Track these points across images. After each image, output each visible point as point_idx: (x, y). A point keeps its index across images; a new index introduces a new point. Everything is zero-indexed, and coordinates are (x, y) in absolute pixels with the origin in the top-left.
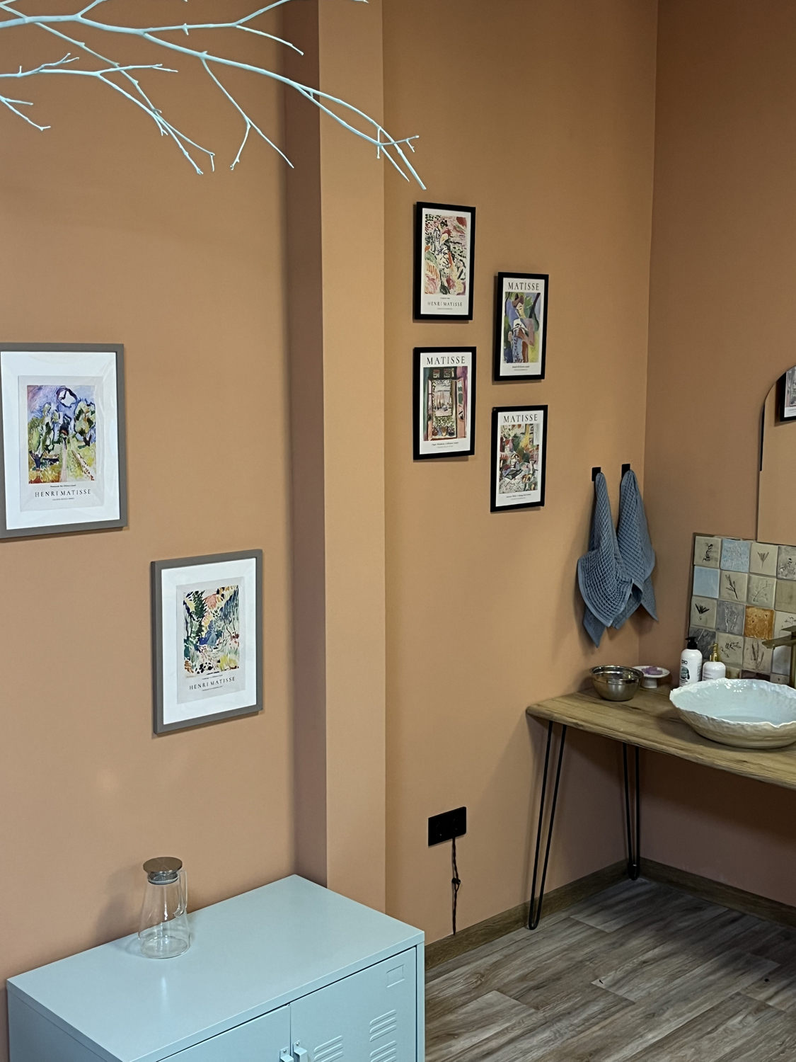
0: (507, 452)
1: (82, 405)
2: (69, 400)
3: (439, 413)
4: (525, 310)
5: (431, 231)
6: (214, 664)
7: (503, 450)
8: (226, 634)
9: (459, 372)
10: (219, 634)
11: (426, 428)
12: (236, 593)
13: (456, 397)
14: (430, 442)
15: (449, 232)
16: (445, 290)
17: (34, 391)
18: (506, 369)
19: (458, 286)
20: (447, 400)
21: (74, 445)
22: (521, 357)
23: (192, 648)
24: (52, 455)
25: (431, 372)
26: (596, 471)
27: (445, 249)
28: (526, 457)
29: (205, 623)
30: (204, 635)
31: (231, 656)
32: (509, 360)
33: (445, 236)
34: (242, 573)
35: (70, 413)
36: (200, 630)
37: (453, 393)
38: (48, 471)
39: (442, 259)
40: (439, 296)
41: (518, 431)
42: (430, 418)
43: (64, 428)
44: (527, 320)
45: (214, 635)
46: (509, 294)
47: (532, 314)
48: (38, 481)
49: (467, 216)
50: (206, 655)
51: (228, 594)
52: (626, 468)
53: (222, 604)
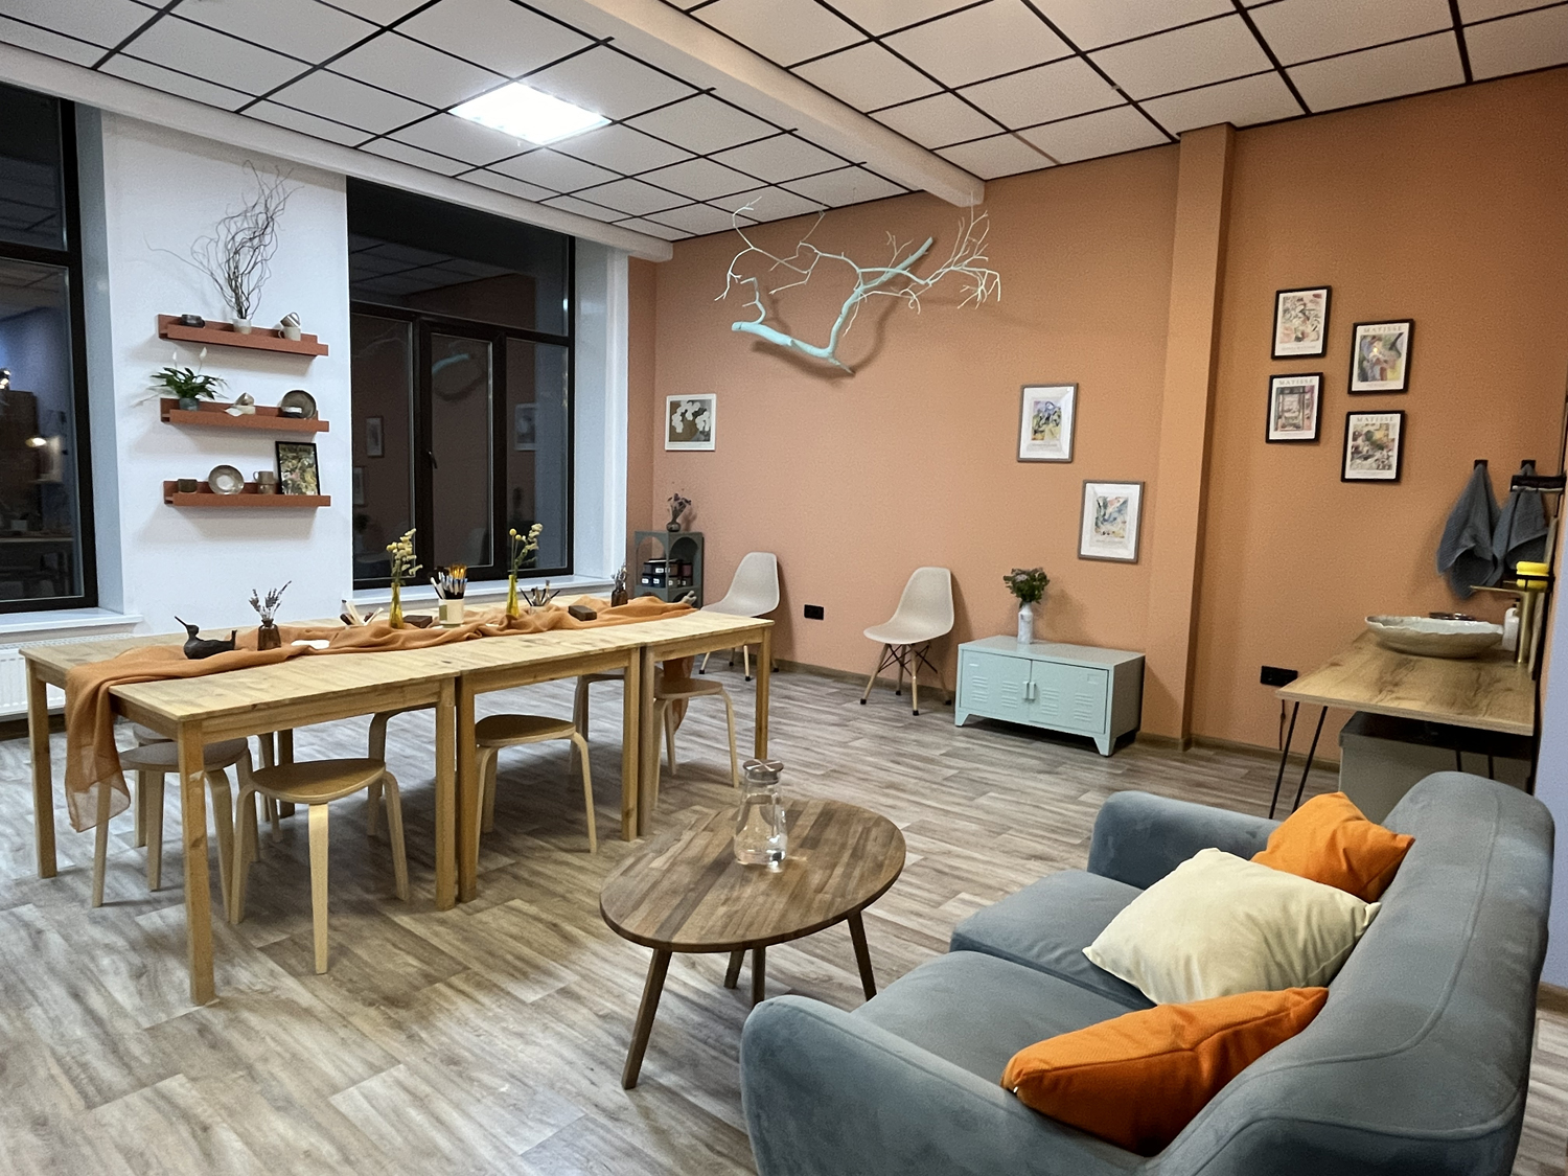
0: (1360, 441)
1: (1056, 409)
2: (1051, 407)
3: (1287, 415)
4: (1384, 346)
5: (1288, 305)
6: (1111, 533)
7: (1355, 439)
8: (1119, 520)
9: (1306, 390)
10: (1115, 519)
11: (1276, 424)
12: (1125, 502)
14: (1279, 432)
15: (1305, 305)
16: (1299, 339)
17: (1037, 403)
18: (1357, 386)
19: (1313, 335)
20: (1295, 406)
21: (1051, 425)
22: (1378, 376)
23: (1100, 524)
24: (1041, 429)
25: (1282, 391)
26: (1481, 462)
27: (1300, 315)
28: (1380, 447)
29: (1107, 512)
30: (1106, 517)
31: (1122, 531)
32: (1364, 378)
33: (1302, 307)
34: (1133, 492)
35: (1051, 413)
36: (1104, 515)
37: (1302, 402)
38: (1039, 435)
39: (1296, 322)
40: (1294, 344)
41: (1371, 428)
42: (1280, 417)
43: (1048, 419)
44: (1386, 352)
45: (1112, 519)
48: (1034, 439)
49: (1323, 292)
50: (1107, 527)
51: (1122, 501)
52: (1527, 462)
53: (1119, 504)
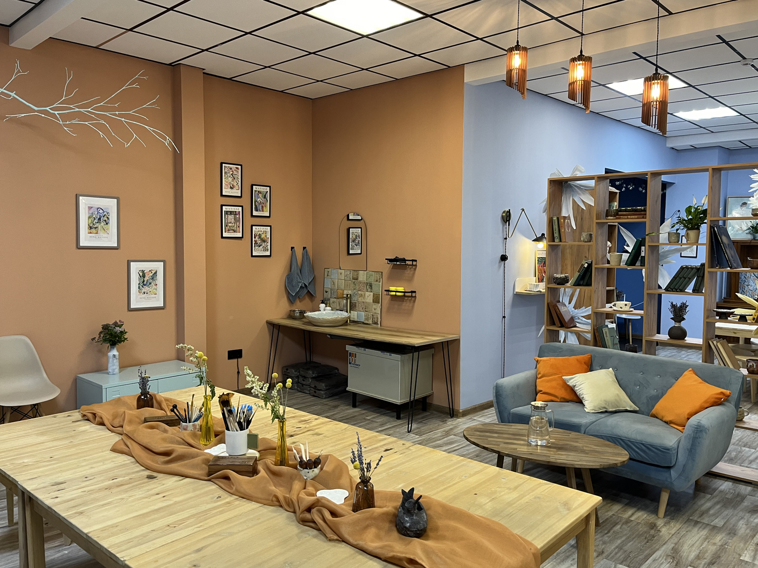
0: (257, 238)
1: (105, 213)
2: (101, 211)
3: (230, 225)
4: (262, 196)
5: (226, 170)
6: (148, 292)
7: (255, 238)
8: (152, 284)
9: (237, 213)
10: (150, 283)
11: (225, 229)
12: (156, 272)
13: (236, 220)
14: (227, 233)
15: (233, 171)
16: (231, 188)
17: (90, 208)
18: (255, 213)
19: (237, 187)
20: (233, 221)
21: (102, 224)
22: (261, 210)
23: (141, 286)
24: (95, 226)
25: (227, 212)
26: (292, 248)
27: (231, 176)
28: (264, 241)
29: (146, 279)
30: (145, 283)
31: (155, 291)
32: (257, 210)
33: (232, 172)
34: (159, 266)
35: (101, 215)
36: (144, 281)
37: (235, 219)
38: (93, 230)
39: (230, 179)
40: (229, 190)
41: (261, 233)
42: (227, 226)
43: (100, 219)
44: (263, 199)
45: (148, 283)
46: (255, 191)
47: (265, 197)
48: (91, 233)
49: (240, 167)
50: (146, 289)
51: (153, 272)
52: (304, 248)
53: (152, 275)
